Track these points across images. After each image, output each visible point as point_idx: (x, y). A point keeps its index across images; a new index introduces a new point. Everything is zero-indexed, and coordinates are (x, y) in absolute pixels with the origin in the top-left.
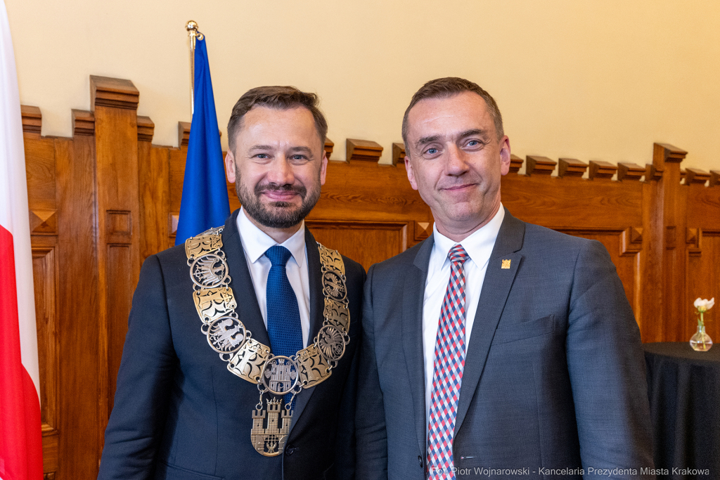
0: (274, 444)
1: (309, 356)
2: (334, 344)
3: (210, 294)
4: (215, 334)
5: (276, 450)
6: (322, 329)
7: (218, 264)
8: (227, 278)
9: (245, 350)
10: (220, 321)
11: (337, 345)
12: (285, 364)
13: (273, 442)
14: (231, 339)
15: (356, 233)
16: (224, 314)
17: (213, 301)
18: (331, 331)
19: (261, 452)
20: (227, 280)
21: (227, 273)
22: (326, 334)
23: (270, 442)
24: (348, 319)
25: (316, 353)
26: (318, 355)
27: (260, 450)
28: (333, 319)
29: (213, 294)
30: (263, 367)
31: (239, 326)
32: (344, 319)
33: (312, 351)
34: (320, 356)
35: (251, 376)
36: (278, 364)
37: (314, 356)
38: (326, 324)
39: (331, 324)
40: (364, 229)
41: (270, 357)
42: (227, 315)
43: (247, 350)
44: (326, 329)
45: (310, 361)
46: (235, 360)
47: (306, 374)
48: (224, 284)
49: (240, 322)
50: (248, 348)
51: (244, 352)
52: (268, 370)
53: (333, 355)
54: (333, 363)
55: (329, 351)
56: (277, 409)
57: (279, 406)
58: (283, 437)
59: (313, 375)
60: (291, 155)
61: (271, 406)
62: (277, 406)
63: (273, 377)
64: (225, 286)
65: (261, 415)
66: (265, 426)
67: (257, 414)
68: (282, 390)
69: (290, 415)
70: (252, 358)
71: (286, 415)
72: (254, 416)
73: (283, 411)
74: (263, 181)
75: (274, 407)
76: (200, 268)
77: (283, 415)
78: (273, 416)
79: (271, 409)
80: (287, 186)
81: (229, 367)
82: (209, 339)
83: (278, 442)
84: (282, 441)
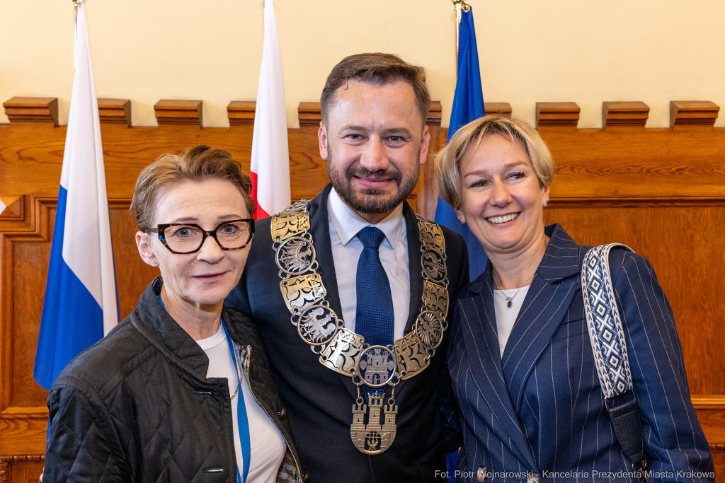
0: (375, 441)
1: (407, 345)
2: (432, 331)
3: (298, 282)
4: (306, 325)
5: (378, 447)
6: (420, 315)
7: (304, 249)
8: (315, 264)
9: (337, 341)
10: (310, 311)
11: (435, 331)
12: (382, 354)
13: (375, 439)
14: (323, 329)
15: (683, 211)
16: (314, 303)
17: (301, 291)
18: (430, 317)
19: (360, 450)
20: (315, 266)
21: (314, 257)
22: (425, 320)
23: (371, 439)
24: (446, 303)
25: (414, 342)
26: (417, 344)
27: (360, 446)
28: (432, 303)
29: (301, 282)
30: (357, 358)
31: (331, 315)
32: (443, 304)
33: (410, 339)
34: (419, 345)
35: (345, 368)
36: (374, 354)
37: (414, 345)
38: (424, 309)
39: (429, 309)
40: (695, 207)
41: (365, 347)
42: (318, 303)
43: (339, 341)
44: (424, 314)
45: (409, 351)
46: (327, 352)
47: (404, 365)
48: (311, 270)
49: (332, 311)
50: (340, 338)
51: (337, 343)
52: (363, 361)
53: (431, 342)
54: (431, 352)
55: (427, 339)
56: (379, 404)
57: (381, 400)
58: (385, 434)
59: (411, 366)
60: (387, 136)
61: (373, 400)
62: (379, 400)
63: (368, 367)
64: (312, 272)
65: (362, 409)
66: (366, 421)
67: (357, 409)
68: (378, 382)
69: (394, 410)
70: (345, 349)
71: (388, 410)
72: (354, 410)
73: (386, 406)
74: (356, 164)
75: (376, 401)
76: (286, 253)
77: (385, 411)
78: (375, 411)
79: (373, 403)
80: (381, 172)
81: (321, 359)
82: (299, 330)
83: (380, 439)
84: (384, 438)
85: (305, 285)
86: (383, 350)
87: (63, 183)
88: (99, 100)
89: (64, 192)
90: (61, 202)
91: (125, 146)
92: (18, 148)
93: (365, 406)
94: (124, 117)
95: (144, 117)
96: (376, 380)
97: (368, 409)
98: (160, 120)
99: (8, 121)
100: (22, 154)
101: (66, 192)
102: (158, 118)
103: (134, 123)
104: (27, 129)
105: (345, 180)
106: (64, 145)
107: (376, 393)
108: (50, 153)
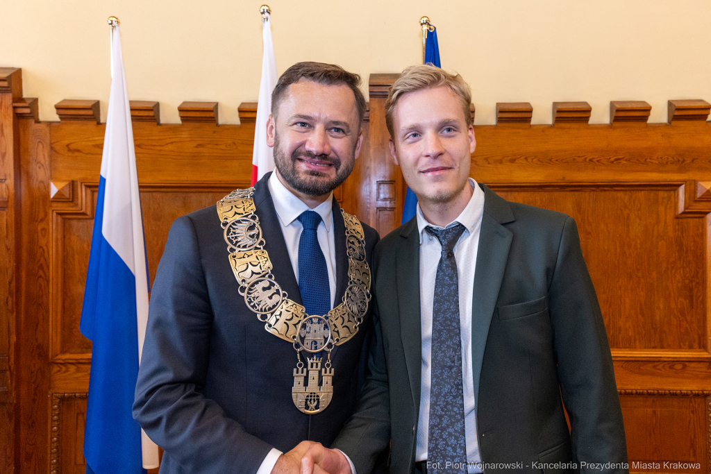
1: (339, 315)
2: (359, 302)
3: (246, 256)
5: (317, 407)
6: (348, 289)
7: (251, 228)
8: (262, 241)
9: (281, 310)
11: (361, 302)
13: (314, 400)
14: (268, 299)
16: (260, 275)
17: (249, 264)
18: (355, 289)
19: (302, 410)
21: (261, 236)
22: (352, 293)
23: (311, 399)
24: (369, 278)
25: (345, 312)
26: (347, 314)
27: (301, 407)
28: (357, 278)
29: (249, 256)
30: (299, 326)
31: (276, 287)
32: (366, 278)
33: (342, 310)
35: (288, 335)
36: (312, 323)
38: (351, 283)
39: (355, 283)
43: (283, 310)
44: (351, 288)
45: (340, 320)
46: (272, 320)
47: (338, 332)
50: (285, 308)
51: (281, 312)
52: (303, 329)
53: (359, 312)
54: (359, 320)
55: (355, 309)
56: (317, 367)
57: (319, 364)
58: (323, 394)
59: (343, 333)
60: (330, 127)
61: (312, 364)
62: (317, 364)
63: (307, 335)
64: (260, 248)
65: (302, 373)
66: (306, 384)
67: (297, 372)
68: (316, 348)
69: (330, 373)
70: (288, 318)
71: (326, 372)
72: (295, 374)
73: (323, 370)
74: (301, 148)
75: (315, 365)
76: (234, 231)
77: (323, 373)
78: (314, 374)
79: (312, 367)
80: (323, 156)
81: (266, 327)
82: (246, 300)
83: (318, 400)
84: (322, 398)
85: (253, 259)
86: (320, 319)
87: (102, 173)
88: (131, 102)
89: (103, 180)
90: (101, 188)
91: (155, 140)
92: (67, 142)
93: (305, 369)
94: (154, 116)
95: (170, 116)
96: (313, 346)
97: (308, 372)
98: (184, 119)
99: (59, 120)
100: (71, 147)
101: (104, 180)
102: (181, 117)
103: (162, 121)
104: (74, 126)
105: (290, 162)
106: (103, 140)
107: (315, 358)
108: (93, 146)
